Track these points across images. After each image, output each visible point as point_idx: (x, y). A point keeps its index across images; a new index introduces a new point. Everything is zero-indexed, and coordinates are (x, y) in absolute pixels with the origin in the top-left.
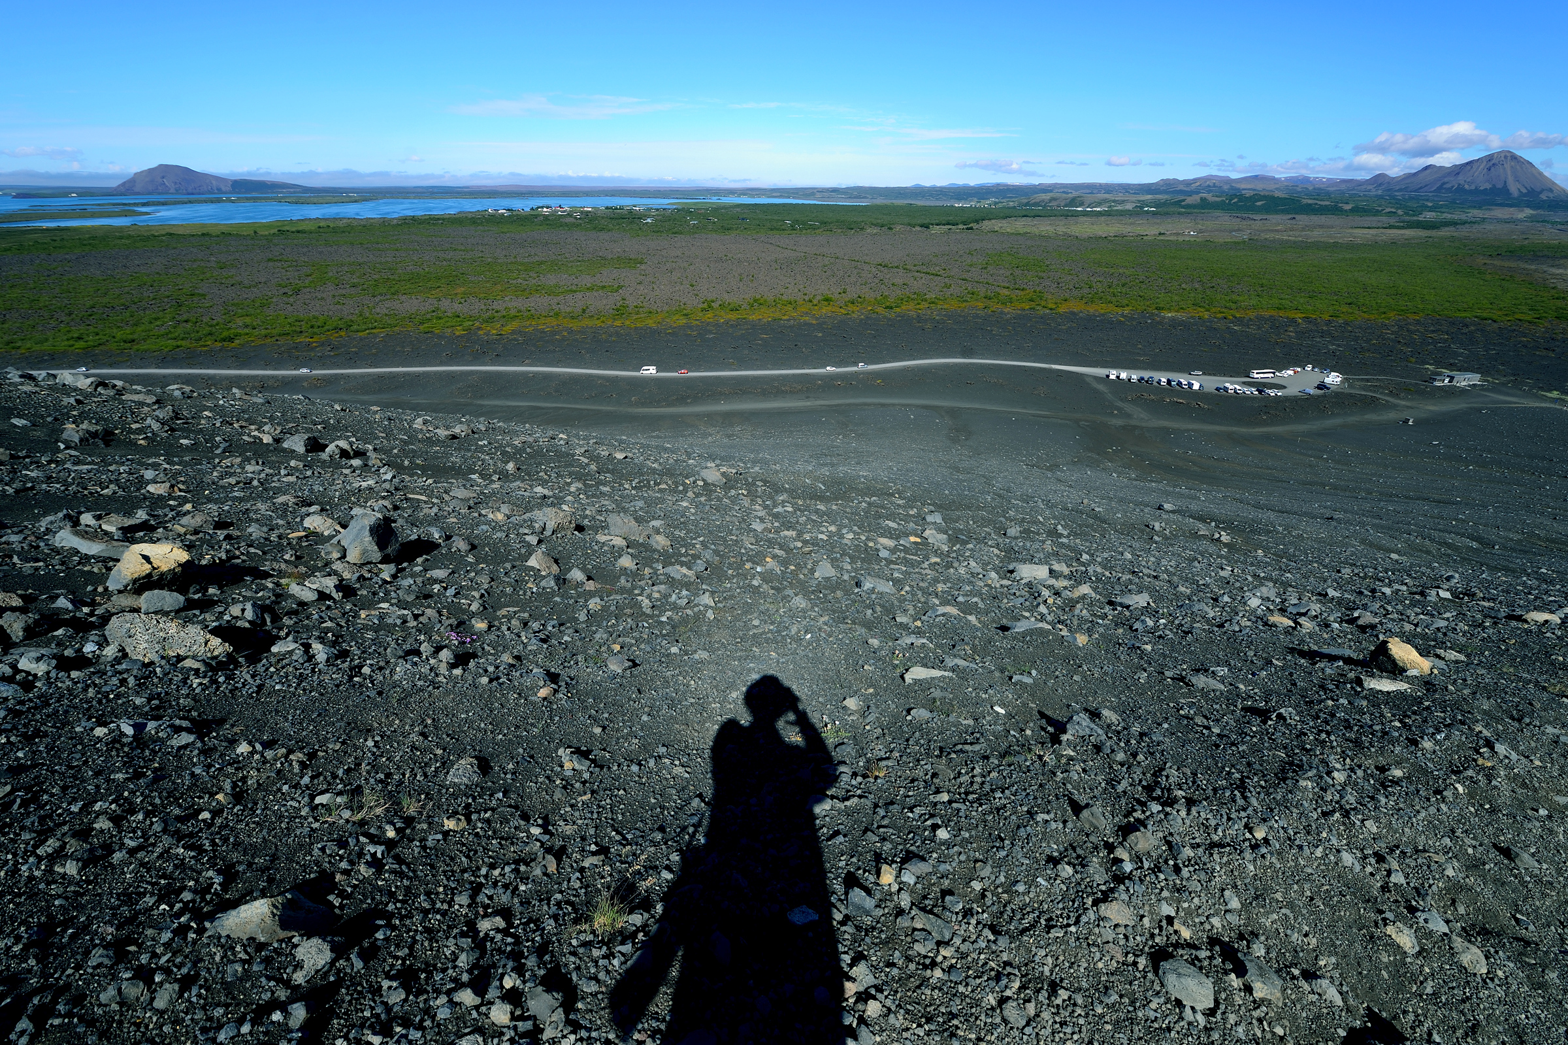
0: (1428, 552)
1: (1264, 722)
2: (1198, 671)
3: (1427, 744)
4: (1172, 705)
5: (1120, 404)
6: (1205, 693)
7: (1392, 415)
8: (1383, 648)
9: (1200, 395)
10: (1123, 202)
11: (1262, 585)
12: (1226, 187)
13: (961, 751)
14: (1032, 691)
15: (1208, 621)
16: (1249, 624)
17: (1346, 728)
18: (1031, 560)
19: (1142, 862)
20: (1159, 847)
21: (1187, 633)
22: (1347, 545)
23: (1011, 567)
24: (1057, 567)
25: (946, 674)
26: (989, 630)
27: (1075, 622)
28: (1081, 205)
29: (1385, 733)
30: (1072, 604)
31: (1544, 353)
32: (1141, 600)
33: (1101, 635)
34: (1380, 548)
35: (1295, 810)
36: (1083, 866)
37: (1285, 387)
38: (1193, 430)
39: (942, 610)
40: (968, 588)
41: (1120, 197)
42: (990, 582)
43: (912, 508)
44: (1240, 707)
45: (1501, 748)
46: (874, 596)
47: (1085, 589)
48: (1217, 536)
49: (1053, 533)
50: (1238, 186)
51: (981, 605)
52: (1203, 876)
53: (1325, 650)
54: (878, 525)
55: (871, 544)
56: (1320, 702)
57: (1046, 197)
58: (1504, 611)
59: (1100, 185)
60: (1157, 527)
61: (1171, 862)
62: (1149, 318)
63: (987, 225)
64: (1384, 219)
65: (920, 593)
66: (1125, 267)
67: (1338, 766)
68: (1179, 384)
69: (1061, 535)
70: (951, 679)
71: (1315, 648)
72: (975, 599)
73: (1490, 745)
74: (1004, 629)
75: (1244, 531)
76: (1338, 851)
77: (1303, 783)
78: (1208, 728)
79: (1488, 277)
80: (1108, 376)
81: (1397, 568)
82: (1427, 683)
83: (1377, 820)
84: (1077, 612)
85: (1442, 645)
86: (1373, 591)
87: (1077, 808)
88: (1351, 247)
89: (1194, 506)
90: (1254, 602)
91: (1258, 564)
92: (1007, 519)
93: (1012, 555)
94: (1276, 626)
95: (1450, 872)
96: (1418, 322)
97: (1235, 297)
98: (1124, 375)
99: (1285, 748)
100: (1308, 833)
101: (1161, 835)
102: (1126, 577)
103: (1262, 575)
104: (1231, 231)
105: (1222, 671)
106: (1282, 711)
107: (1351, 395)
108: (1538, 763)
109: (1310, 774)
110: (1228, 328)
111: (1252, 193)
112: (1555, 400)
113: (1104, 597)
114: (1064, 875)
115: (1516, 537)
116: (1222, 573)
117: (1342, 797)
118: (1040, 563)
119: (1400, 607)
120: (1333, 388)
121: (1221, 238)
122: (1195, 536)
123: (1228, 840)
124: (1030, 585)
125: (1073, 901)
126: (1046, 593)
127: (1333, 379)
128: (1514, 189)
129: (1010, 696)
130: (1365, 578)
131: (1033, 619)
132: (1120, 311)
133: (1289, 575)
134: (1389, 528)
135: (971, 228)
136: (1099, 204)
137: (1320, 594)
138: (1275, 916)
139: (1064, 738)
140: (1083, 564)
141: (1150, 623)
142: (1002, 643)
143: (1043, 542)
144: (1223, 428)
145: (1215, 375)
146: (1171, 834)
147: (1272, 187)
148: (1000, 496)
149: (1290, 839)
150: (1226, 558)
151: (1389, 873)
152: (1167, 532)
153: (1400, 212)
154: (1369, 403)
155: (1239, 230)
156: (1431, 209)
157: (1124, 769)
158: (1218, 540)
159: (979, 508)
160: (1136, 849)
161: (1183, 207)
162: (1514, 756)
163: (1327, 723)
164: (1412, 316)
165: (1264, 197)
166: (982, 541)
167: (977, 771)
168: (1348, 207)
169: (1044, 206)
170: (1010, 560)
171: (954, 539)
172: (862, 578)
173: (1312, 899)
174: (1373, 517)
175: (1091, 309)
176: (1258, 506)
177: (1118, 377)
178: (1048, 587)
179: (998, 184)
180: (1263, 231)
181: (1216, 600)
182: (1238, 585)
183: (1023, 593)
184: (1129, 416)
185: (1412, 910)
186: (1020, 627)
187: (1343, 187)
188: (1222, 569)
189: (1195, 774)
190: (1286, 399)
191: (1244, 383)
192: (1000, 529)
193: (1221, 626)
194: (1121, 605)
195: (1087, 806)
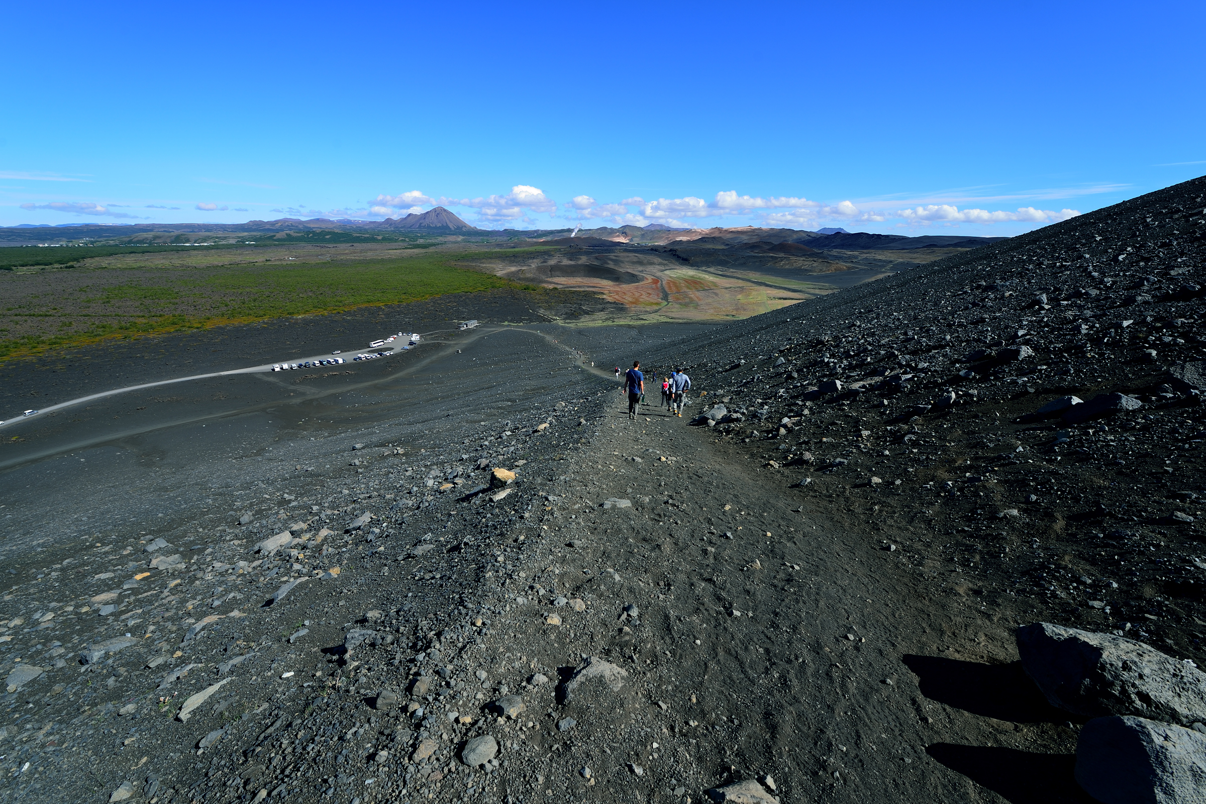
0: (495, 415)
1: (460, 553)
2: (416, 545)
3: (527, 515)
4: (409, 577)
5: (292, 387)
6: (424, 556)
7: (450, 351)
8: (493, 477)
9: (345, 366)
10: (225, 238)
11: (431, 469)
12: (301, 226)
13: (266, 738)
14: (310, 639)
15: (410, 509)
16: (432, 498)
17: (495, 529)
18: (273, 533)
19: (427, 700)
20: (433, 680)
21: (401, 524)
22: (461, 427)
23: (256, 548)
24: (295, 527)
25: (224, 682)
26: (255, 613)
27: (326, 561)
28: (188, 241)
29: (510, 521)
30: (319, 548)
31: (495, 305)
32: (365, 519)
33: (349, 559)
34: (475, 422)
35: (490, 594)
36: (392, 740)
37: (393, 349)
38: (352, 390)
39: (198, 626)
40: (221, 589)
41: (220, 234)
42: (241, 571)
43: (125, 548)
44: (445, 552)
45: (550, 498)
46: (110, 661)
47: (324, 532)
48: (396, 452)
49: (283, 503)
50: (309, 225)
51: (239, 596)
52: (462, 675)
53: (473, 491)
54: (88, 586)
55: (85, 609)
56: (479, 523)
57: (150, 235)
58: (531, 430)
59: (198, 225)
60: (357, 463)
61: (443, 683)
62: (286, 321)
63: (88, 262)
64: (401, 243)
65: (169, 625)
66: (250, 287)
67: (499, 553)
68: (329, 362)
69: (290, 501)
70: (231, 683)
71: (468, 493)
72: (232, 595)
73: (547, 499)
74: (269, 602)
75: (409, 442)
76: (515, 600)
77: (487, 576)
78: (433, 578)
79: (459, 271)
80: (273, 370)
81: (487, 429)
82: (517, 483)
83: (523, 569)
84: (324, 553)
85: (516, 460)
86: (481, 446)
87: (371, 702)
88: (391, 261)
89: (375, 439)
90: (430, 483)
91: (425, 458)
92: (235, 510)
93: (253, 538)
94: (446, 491)
95: (557, 572)
96: (441, 299)
97: (338, 298)
98: (286, 366)
99: (474, 561)
100: (500, 601)
101: (431, 671)
102: (349, 509)
103: (429, 464)
104: (317, 256)
105: (428, 536)
106: (465, 540)
107: (427, 344)
108: (564, 496)
109: (489, 568)
110: (344, 319)
111: (320, 230)
112: (507, 326)
113: (341, 529)
114: (382, 760)
115: (521, 393)
116: (408, 474)
117: (506, 569)
118: (281, 531)
119: (495, 449)
120: (417, 343)
121: (313, 261)
122: (383, 457)
123: (467, 640)
124: (279, 554)
125: (396, 772)
126: (294, 552)
127: (415, 337)
128: (451, 226)
129: (293, 656)
130: (475, 441)
131: (292, 579)
132: (260, 320)
133: (442, 457)
134: (475, 410)
135: (72, 267)
136: (204, 240)
137: (460, 460)
138: (504, 662)
139: (347, 656)
140: (317, 514)
141: (377, 531)
142: (270, 616)
143: (277, 513)
144: (370, 383)
145: (349, 351)
146: (436, 665)
147: (331, 226)
148: (220, 494)
149: (493, 612)
150: (406, 463)
151: (537, 592)
152: (365, 463)
153: (407, 239)
154: (438, 347)
155: (322, 255)
156: (421, 237)
157: (395, 645)
158: (398, 454)
159: (203, 514)
160: (421, 694)
161: (276, 240)
162: (556, 498)
163: (486, 532)
164: (437, 296)
165: (329, 233)
166: (221, 539)
167: (285, 742)
168: (380, 238)
169: (150, 243)
170: (253, 543)
171: (187, 555)
172: (86, 652)
173: (515, 636)
174: (466, 407)
175: (236, 322)
176: (410, 424)
177: (282, 368)
178: (295, 547)
179: (87, 225)
180: (338, 255)
181: (410, 493)
182: (419, 476)
183: (276, 563)
184: (303, 394)
185: (552, 603)
186: (282, 593)
187: (372, 226)
188: (407, 471)
189: (435, 614)
190: (396, 355)
191: (369, 352)
192: (233, 522)
193: (418, 508)
194: (355, 529)
195: (378, 695)
